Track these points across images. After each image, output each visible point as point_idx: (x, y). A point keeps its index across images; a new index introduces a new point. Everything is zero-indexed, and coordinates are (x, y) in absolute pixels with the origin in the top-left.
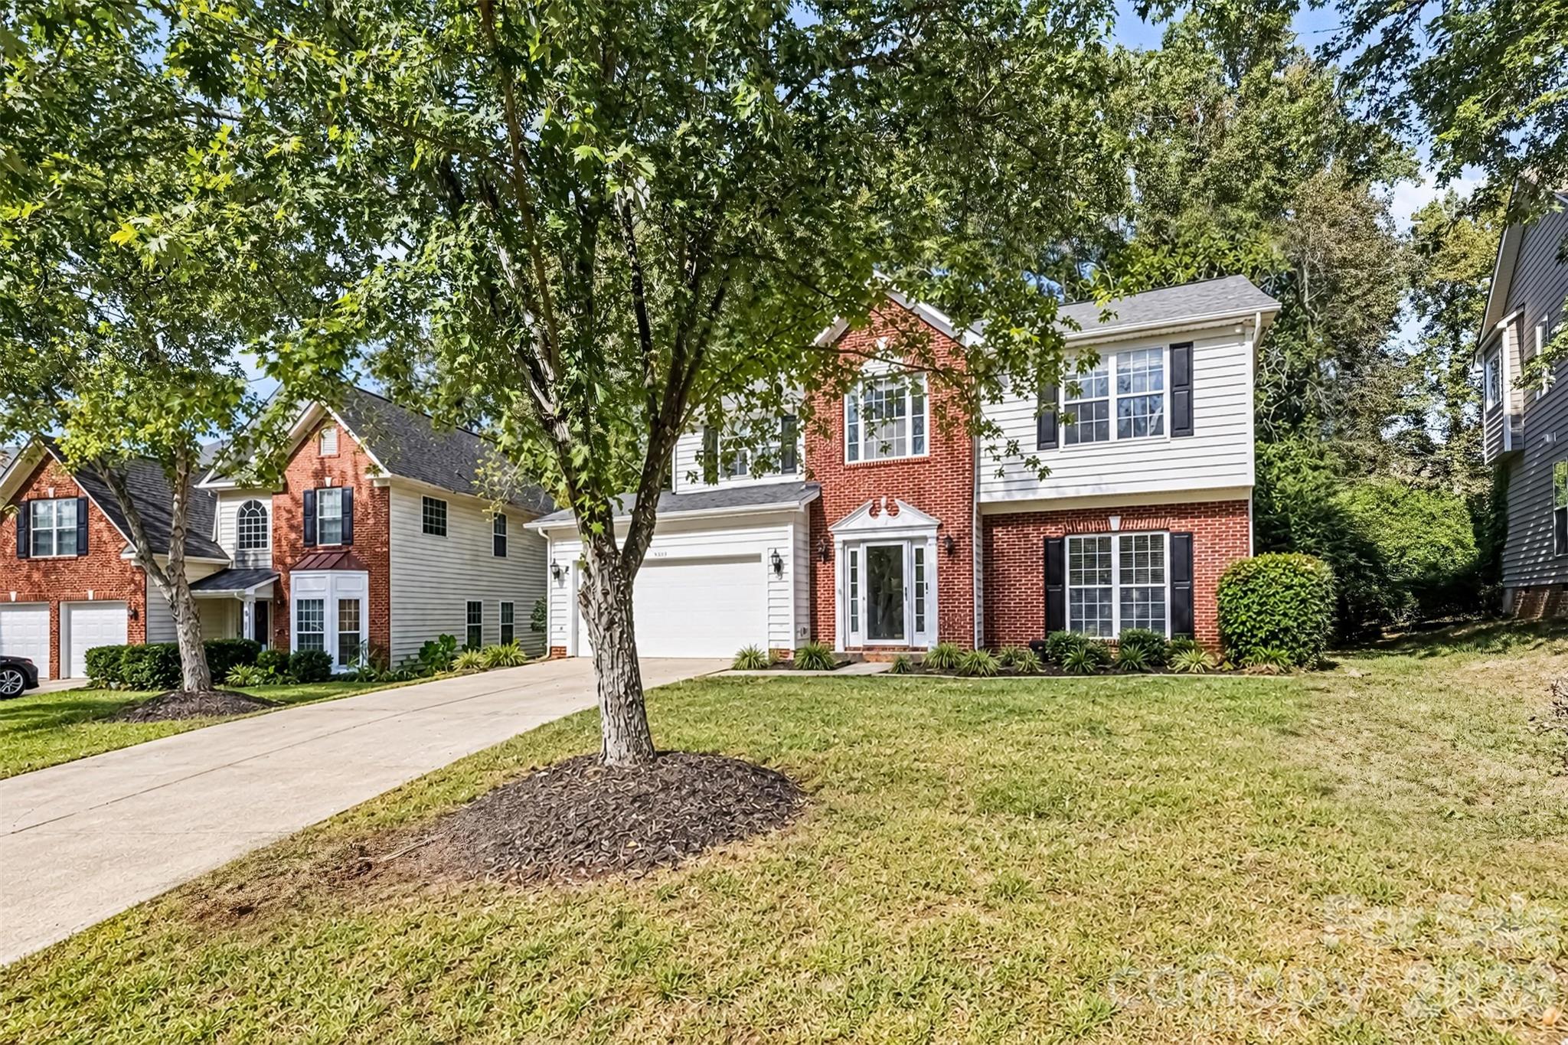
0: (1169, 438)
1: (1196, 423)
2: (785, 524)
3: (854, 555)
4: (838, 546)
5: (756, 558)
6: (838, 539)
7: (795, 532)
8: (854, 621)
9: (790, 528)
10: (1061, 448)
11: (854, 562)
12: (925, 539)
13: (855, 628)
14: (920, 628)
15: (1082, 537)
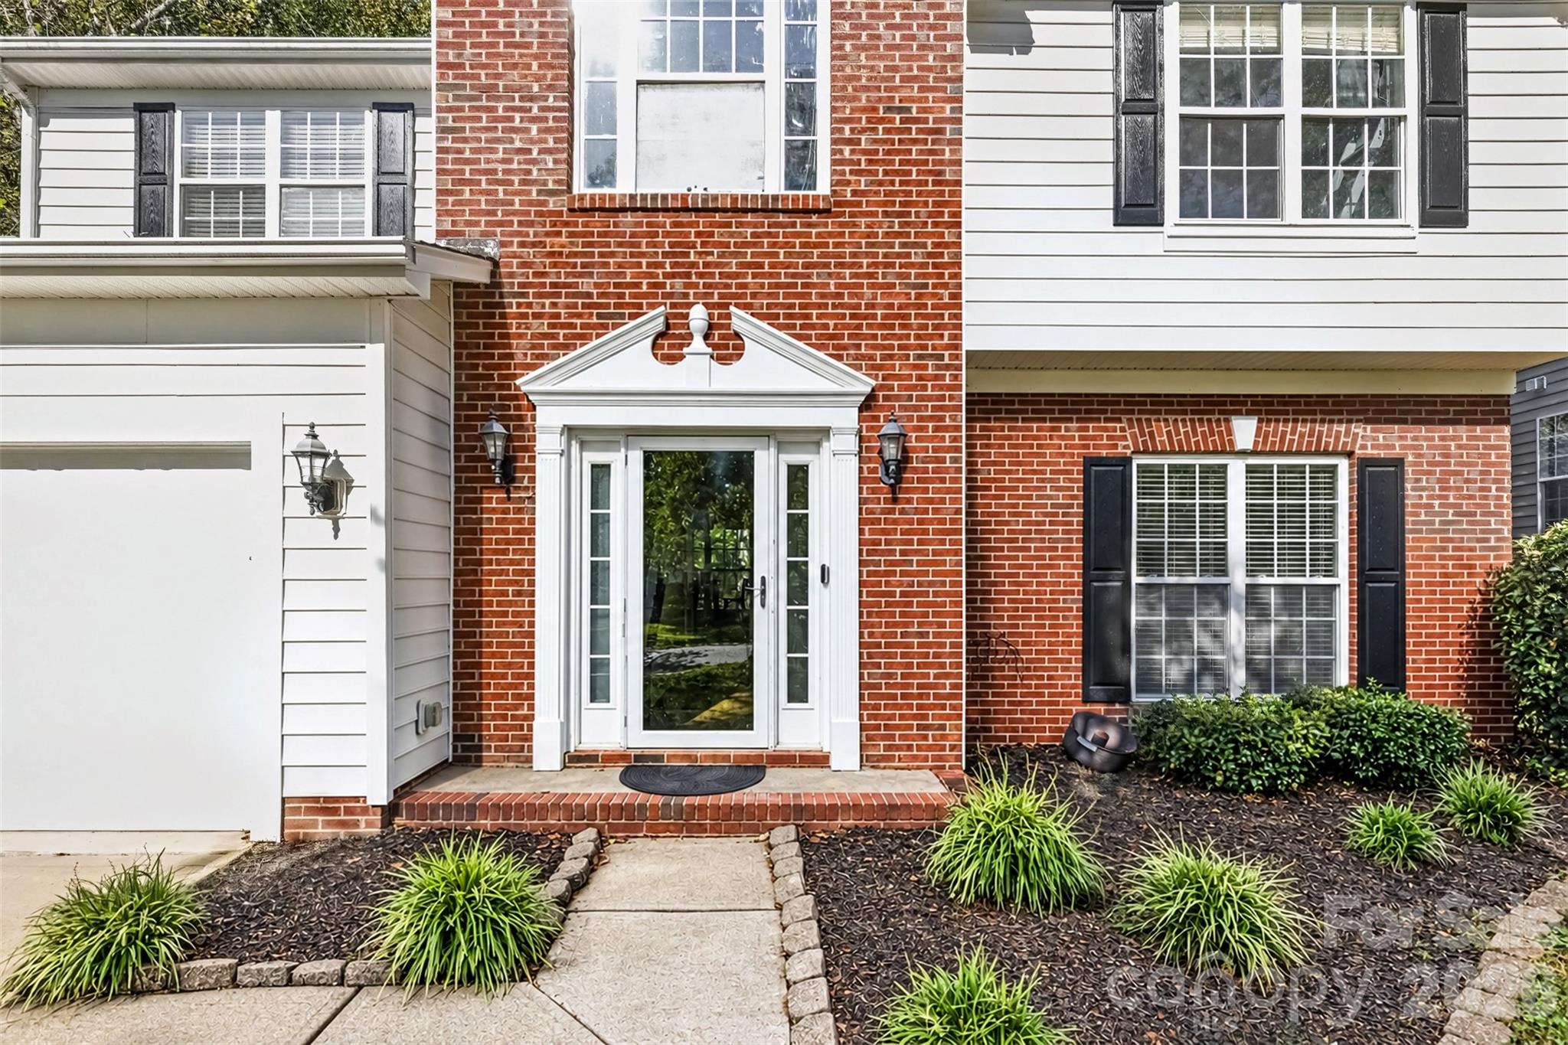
0: (1416, 230)
1: (1475, 199)
2: (354, 338)
3: (601, 472)
4: (547, 444)
5: (235, 457)
6: (549, 420)
7: (394, 371)
8: (599, 668)
9: (374, 354)
10: (1168, 228)
11: (599, 495)
12: (817, 436)
13: (599, 691)
14: (798, 690)
15: (1166, 461)
